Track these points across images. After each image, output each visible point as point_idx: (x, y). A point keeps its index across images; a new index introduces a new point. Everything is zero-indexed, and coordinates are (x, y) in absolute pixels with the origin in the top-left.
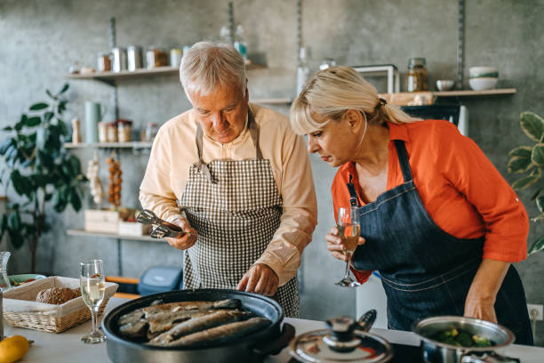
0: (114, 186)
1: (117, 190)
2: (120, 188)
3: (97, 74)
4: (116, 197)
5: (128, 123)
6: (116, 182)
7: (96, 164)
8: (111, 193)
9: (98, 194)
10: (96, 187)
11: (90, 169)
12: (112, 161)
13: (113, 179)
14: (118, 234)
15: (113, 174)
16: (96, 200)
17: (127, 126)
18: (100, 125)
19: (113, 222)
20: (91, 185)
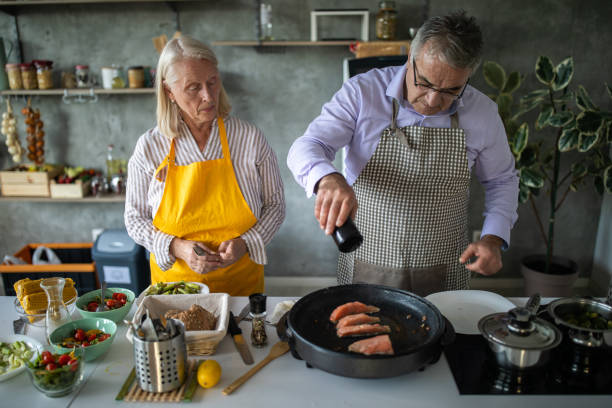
0: (34, 141)
1: (38, 145)
2: (43, 143)
4: (39, 153)
5: (48, 64)
6: (37, 136)
7: (11, 116)
8: (32, 149)
9: (17, 152)
10: (14, 144)
11: (4, 123)
12: (31, 111)
13: (33, 133)
14: (50, 197)
15: (33, 127)
16: (16, 159)
17: (47, 68)
18: (8, 66)
19: (41, 184)
20: (8, 142)
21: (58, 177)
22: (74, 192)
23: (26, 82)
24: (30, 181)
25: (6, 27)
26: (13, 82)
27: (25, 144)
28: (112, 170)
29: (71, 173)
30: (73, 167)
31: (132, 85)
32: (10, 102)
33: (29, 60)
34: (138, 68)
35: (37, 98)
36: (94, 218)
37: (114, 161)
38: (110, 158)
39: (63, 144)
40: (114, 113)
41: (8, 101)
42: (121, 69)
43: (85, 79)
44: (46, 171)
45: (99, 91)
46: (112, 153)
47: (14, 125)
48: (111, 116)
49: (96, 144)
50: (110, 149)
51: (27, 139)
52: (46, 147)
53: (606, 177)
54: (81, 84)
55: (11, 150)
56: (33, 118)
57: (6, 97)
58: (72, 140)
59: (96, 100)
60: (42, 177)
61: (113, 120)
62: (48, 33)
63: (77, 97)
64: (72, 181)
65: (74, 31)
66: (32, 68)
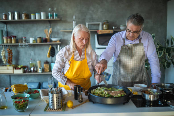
1: (11, 59)
3: (2, 20)
4: (11, 61)
5: (15, 37)
6: (11, 56)
7: (4, 51)
8: (9, 60)
9: (5, 61)
10: (4, 58)
11: (2, 52)
12: (9, 49)
13: (10, 55)
14: (13, 73)
15: (10, 54)
16: (4, 62)
17: (14, 38)
18: (4, 37)
19: (11, 70)
20: (2, 58)
21: (16, 68)
22: (20, 72)
23: (9, 41)
24: (8, 69)
25: (4, 27)
26: (5, 41)
27: (7, 59)
28: (31, 66)
29: (19, 67)
30: (20, 65)
31: (38, 42)
32: (4, 47)
33: (10, 36)
34: (40, 38)
35: (11, 46)
36: (25, 80)
37: (32, 64)
38: (31, 63)
39: (17, 59)
40: (32, 50)
41: (3, 47)
42: (35, 38)
43: (25, 41)
44: (12, 66)
45: (29, 44)
46: (31, 61)
47: (5, 53)
48: (31, 51)
49: (27, 59)
50: (31, 60)
51: (8, 57)
52: (13, 60)
53: (166, 64)
54: (23, 42)
55: (3, 60)
56: (10, 51)
57: (3, 45)
58: (20, 58)
59: (28, 46)
60: (11, 68)
61: (32, 52)
62: (15, 29)
63: (23, 45)
64: (20, 69)
65: (22, 28)
66: (10, 38)
